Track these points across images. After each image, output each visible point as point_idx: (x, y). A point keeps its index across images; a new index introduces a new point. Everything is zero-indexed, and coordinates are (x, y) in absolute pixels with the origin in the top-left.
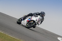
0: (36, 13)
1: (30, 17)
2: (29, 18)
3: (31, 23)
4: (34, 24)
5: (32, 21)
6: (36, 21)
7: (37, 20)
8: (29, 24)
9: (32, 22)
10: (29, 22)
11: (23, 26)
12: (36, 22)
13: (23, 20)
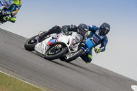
0: (68, 27)
1: (54, 35)
2: (53, 38)
3: (57, 50)
4: (64, 50)
5: (59, 43)
6: (68, 44)
7: (70, 43)
8: (52, 51)
9: (60, 46)
10: (51, 45)
11: (38, 54)
12: (68, 46)
13: (39, 42)
